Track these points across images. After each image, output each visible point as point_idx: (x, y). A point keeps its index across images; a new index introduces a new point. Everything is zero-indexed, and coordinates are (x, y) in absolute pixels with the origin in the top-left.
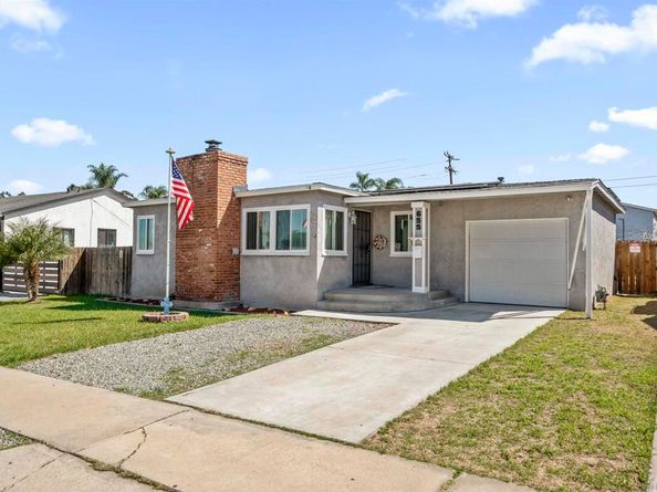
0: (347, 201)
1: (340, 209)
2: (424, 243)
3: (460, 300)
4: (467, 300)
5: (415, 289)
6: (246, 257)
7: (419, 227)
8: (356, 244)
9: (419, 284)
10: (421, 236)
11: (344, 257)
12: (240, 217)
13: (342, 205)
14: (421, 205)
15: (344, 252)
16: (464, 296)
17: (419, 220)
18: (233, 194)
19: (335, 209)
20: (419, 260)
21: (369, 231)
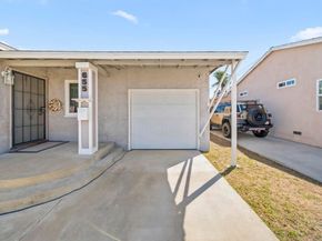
2: (90, 104)
4: (130, 149)
5: (82, 151)
7: (85, 89)
8: (18, 106)
9: (86, 146)
10: (87, 97)
14: (87, 65)
16: (127, 146)
17: (85, 82)
20: (85, 122)
21: (44, 95)
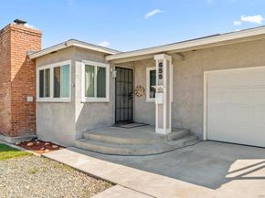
0: (108, 58)
1: (102, 65)
2: (165, 90)
3: (199, 139)
4: (205, 139)
5: (158, 131)
6: (39, 103)
7: (161, 77)
8: (118, 93)
9: (161, 127)
11: (106, 103)
12: (35, 73)
13: (104, 62)
14: (162, 56)
15: (107, 99)
16: (202, 135)
17: (161, 71)
18: (27, 57)
19: (96, 65)
20: (161, 105)
21: (131, 83)
